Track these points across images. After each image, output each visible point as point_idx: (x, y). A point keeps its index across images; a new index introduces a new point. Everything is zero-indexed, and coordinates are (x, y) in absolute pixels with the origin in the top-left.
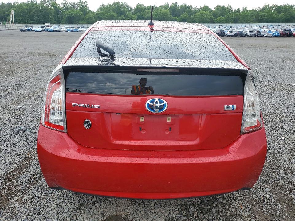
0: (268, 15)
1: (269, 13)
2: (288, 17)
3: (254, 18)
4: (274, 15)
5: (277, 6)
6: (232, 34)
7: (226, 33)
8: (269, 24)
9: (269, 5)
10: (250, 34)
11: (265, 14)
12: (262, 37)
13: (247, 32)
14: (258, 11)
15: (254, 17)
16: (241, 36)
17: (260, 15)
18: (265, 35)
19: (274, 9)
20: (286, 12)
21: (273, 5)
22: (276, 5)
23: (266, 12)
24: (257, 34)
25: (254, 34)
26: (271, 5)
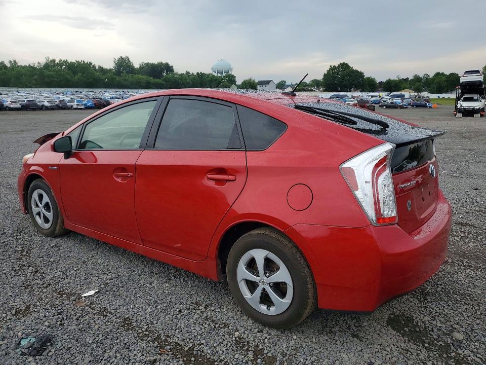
0: (58, 76)
1: (60, 73)
2: (88, 79)
3: (35, 80)
4: (68, 76)
5: (68, 63)
6: (18, 106)
7: (6, 104)
8: (64, 90)
9: (54, 61)
10: (50, 105)
11: (54, 74)
12: (69, 109)
13: (43, 102)
14: (39, 69)
15: (35, 77)
16: (34, 109)
17: (46, 74)
18: (75, 107)
19: (64, 67)
20: (84, 73)
21: (61, 61)
22: (66, 62)
23: (55, 72)
24: (61, 105)
25: (56, 105)
26: (57, 61)
